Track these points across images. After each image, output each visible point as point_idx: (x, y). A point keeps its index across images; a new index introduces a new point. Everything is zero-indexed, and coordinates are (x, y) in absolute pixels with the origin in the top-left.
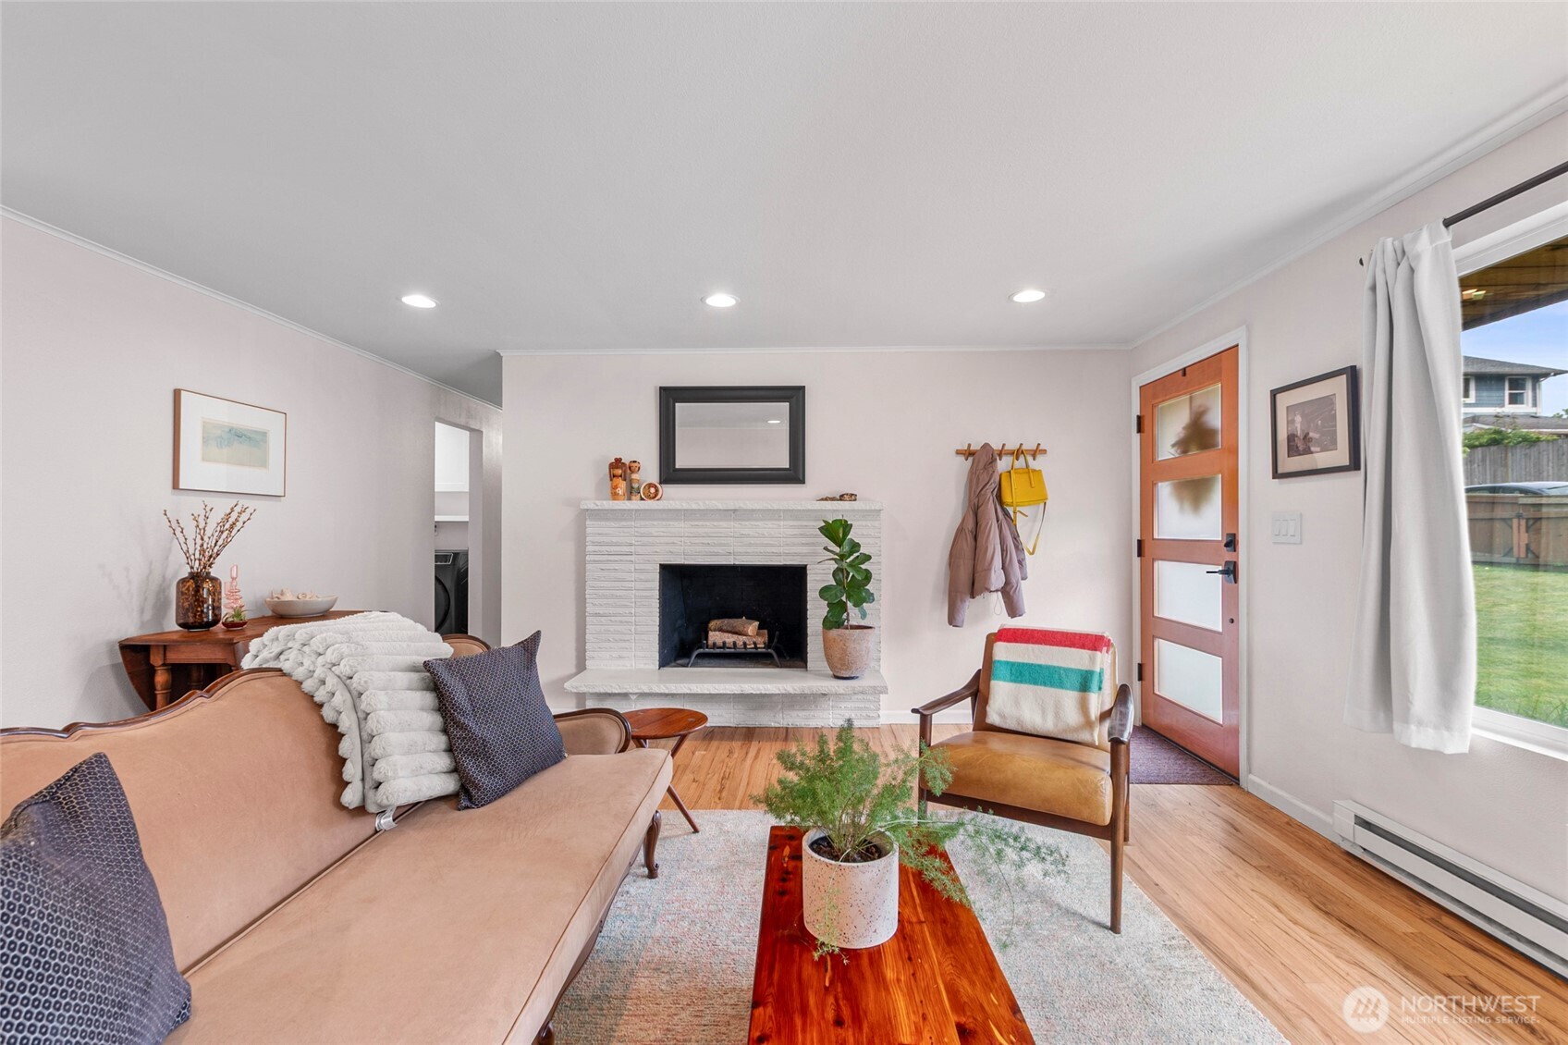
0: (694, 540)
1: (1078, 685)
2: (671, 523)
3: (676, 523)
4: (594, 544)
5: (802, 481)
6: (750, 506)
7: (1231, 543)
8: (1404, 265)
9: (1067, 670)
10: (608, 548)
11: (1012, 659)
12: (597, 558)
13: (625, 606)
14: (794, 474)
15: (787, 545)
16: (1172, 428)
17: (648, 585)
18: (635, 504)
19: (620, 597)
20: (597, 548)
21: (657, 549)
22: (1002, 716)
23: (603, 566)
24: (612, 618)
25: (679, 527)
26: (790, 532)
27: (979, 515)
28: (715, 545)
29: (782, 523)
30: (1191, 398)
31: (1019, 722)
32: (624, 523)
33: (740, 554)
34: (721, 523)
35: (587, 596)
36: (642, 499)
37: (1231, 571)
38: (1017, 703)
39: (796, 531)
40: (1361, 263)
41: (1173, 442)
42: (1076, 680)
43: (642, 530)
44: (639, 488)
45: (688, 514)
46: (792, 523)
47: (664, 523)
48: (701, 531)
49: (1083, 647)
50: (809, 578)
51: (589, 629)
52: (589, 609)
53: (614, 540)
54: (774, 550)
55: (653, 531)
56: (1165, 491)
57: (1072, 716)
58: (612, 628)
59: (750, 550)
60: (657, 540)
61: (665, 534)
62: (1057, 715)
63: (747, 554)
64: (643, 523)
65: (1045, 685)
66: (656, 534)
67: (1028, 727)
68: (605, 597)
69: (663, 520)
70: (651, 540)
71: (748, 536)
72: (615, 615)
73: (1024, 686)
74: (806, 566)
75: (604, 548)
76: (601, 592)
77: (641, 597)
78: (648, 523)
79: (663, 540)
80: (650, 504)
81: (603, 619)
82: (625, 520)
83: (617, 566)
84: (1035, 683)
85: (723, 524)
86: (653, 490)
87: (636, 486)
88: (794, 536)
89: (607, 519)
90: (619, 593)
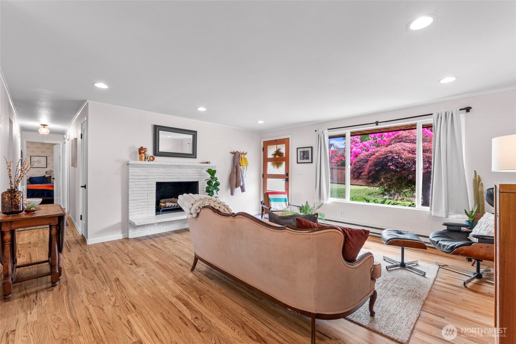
0: (167, 174)
1: (284, 201)
2: (160, 169)
3: (161, 169)
4: (132, 175)
5: (196, 158)
6: (185, 164)
7: (287, 174)
8: (323, 134)
9: (282, 198)
10: (138, 177)
11: (273, 198)
12: (133, 180)
13: (144, 196)
14: (193, 155)
15: (194, 176)
16: (271, 151)
17: (152, 189)
18: (147, 162)
19: (142, 193)
20: (133, 177)
21: (156, 177)
22: (274, 209)
23: (135, 183)
24: (139, 201)
25: (162, 170)
26: (195, 172)
27: (237, 168)
28: (174, 176)
29: (192, 169)
30: (277, 146)
31: (276, 209)
32: (144, 169)
33: (181, 178)
34: (175, 169)
35: (129, 194)
36: (149, 161)
37: (287, 180)
38: (275, 206)
39: (196, 172)
40: (316, 131)
41: (272, 154)
42: (284, 200)
43: (150, 171)
44: (148, 157)
45: (164, 166)
46: (195, 169)
47: (158, 169)
48: (170, 171)
49: (283, 194)
50: (199, 185)
51: (130, 205)
52: (130, 198)
53: (140, 174)
54: (190, 177)
55: (154, 171)
56: (269, 164)
57: (285, 207)
58: (139, 204)
59: (184, 177)
60: (155, 174)
61: (158, 172)
62: (282, 207)
63: (183, 178)
64: (150, 169)
65: (279, 202)
66: (155, 172)
67: (278, 210)
68: (137, 194)
69: (157, 168)
70: (153, 174)
71: (183, 173)
72: (140, 199)
73: (276, 202)
74: (198, 181)
75: (136, 177)
76: (135, 192)
77: (149, 193)
78: (152, 169)
79: (157, 174)
80: (151, 163)
81: (135, 201)
82: (144, 168)
83: (141, 183)
84: (278, 202)
85: (176, 169)
86: (152, 158)
87: (147, 156)
88: (196, 173)
89: (137, 167)
90: (141, 192)
